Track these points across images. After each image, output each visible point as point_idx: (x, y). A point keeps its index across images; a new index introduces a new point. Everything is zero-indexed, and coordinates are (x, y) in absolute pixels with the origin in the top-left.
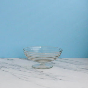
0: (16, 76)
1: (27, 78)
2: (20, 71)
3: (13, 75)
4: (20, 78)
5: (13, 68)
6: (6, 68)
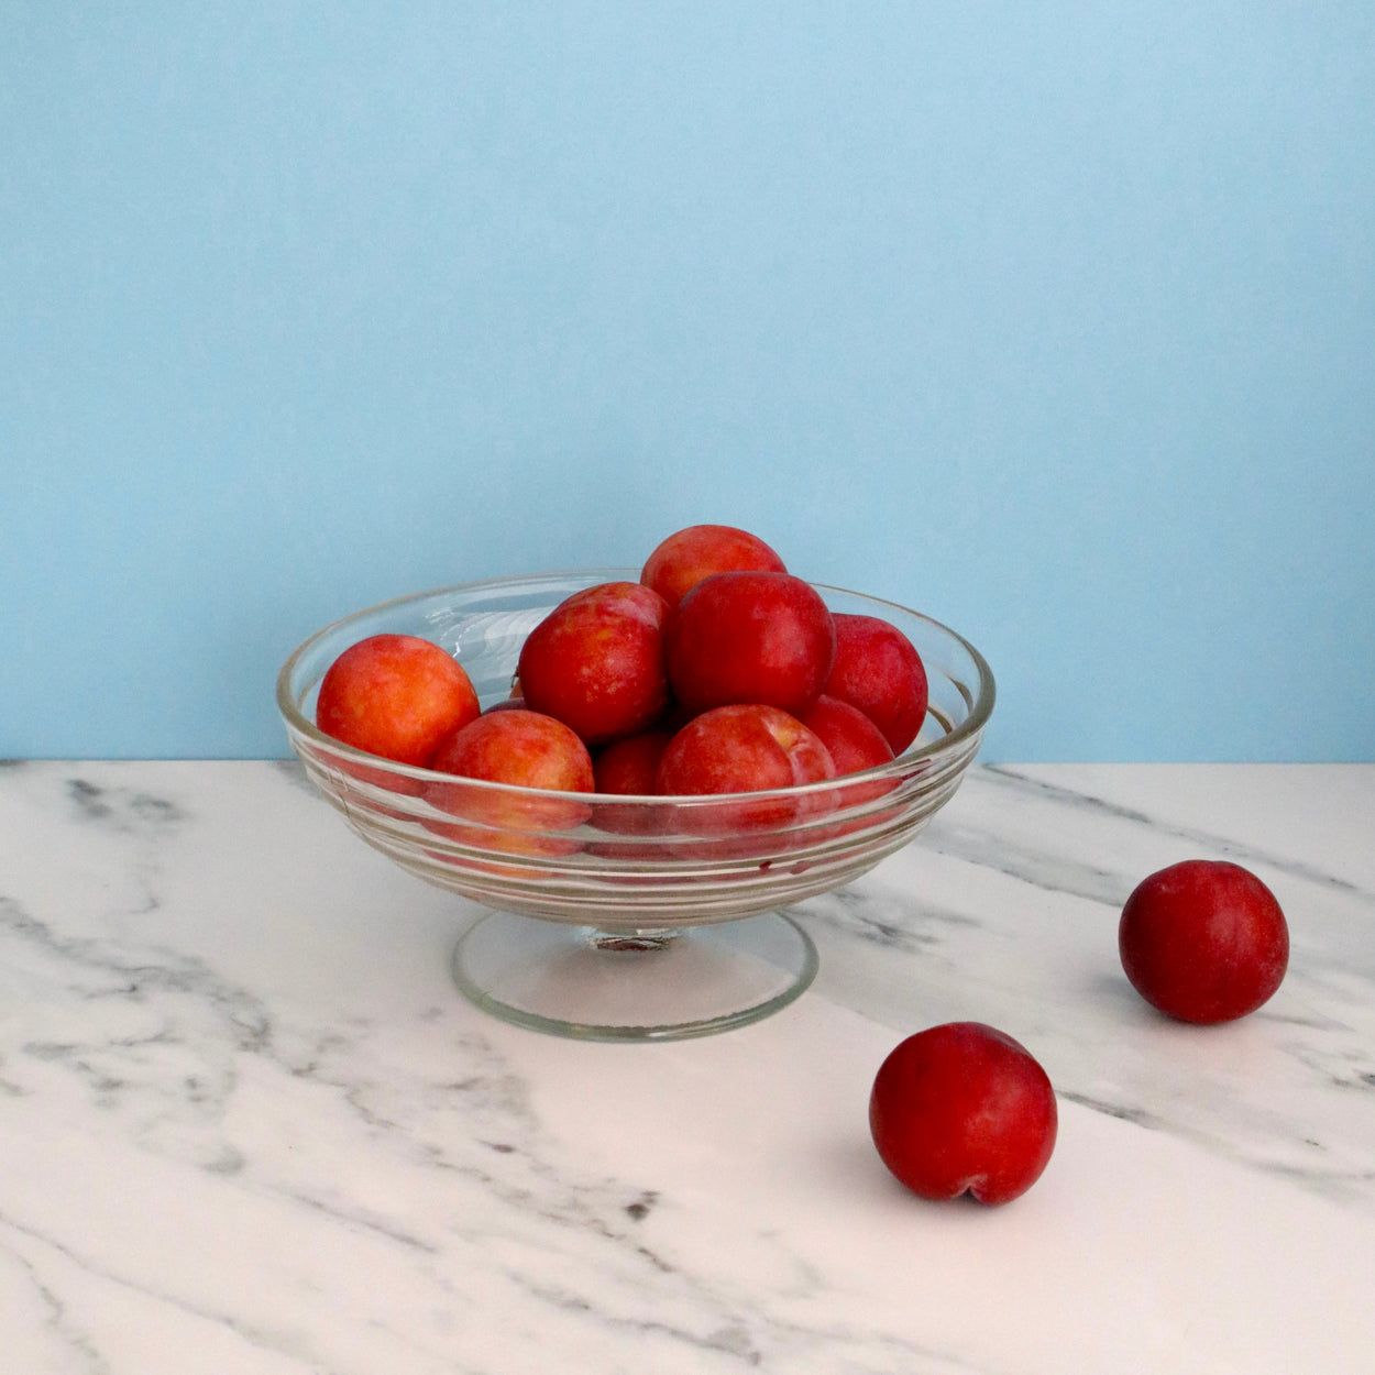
5: (110, 1087)
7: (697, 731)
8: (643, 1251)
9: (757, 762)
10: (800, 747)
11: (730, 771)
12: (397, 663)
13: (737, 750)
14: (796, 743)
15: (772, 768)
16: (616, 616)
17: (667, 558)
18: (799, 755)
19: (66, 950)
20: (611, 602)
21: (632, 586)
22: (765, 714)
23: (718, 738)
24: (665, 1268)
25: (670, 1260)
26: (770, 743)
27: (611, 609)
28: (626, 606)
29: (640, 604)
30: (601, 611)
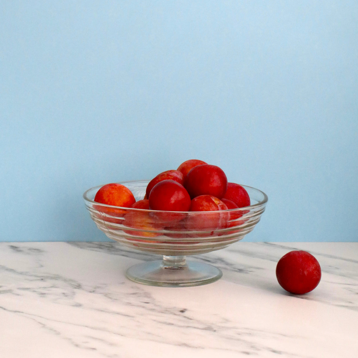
0: (58, 333)
1: (111, 344)
2: (79, 305)
3: (44, 326)
4: (77, 346)
5: (43, 294)
6: (10, 291)
7: (195, 200)
8: (185, 317)
9: (210, 206)
10: (220, 204)
11: (204, 208)
12: (116, 188)
13: (205, 203)
14: (219, 204)
15: (214, 207)
16: (172, 176)
17: (183, 166)
18: (220, 206)
19: (21, 273)
20: (170, 173)
21: (176, 171)
22: (211, 196)
23: (200, 201)
24: (191, 319)
25: (192, 318)
26: (213, 202)
27: (170, 175)
28: (175, 174)
29: (178, 174)
30: (168, 175)
